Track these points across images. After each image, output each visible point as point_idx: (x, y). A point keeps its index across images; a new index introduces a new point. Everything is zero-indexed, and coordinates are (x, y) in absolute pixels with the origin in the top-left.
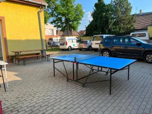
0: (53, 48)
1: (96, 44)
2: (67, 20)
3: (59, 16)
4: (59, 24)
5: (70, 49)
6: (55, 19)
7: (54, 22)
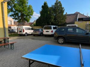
0: (12, 34)
1: (46, 32)
2: (22, 15)
3: (16, 12)
4: (16, 17)
5: (26, 35)
6: (13, 14)
7: (13, 15)
